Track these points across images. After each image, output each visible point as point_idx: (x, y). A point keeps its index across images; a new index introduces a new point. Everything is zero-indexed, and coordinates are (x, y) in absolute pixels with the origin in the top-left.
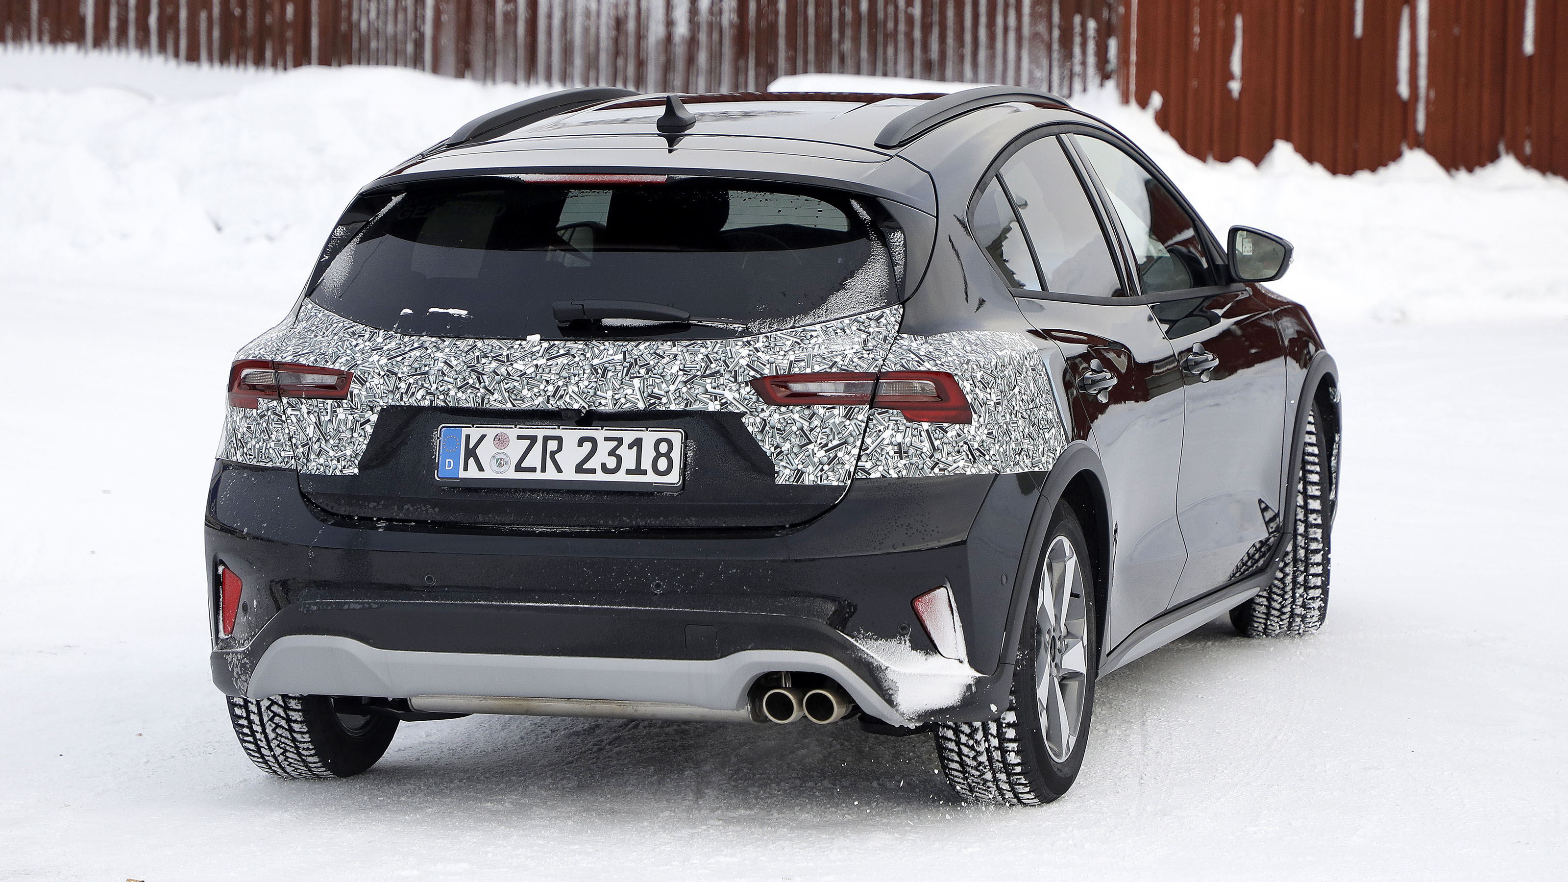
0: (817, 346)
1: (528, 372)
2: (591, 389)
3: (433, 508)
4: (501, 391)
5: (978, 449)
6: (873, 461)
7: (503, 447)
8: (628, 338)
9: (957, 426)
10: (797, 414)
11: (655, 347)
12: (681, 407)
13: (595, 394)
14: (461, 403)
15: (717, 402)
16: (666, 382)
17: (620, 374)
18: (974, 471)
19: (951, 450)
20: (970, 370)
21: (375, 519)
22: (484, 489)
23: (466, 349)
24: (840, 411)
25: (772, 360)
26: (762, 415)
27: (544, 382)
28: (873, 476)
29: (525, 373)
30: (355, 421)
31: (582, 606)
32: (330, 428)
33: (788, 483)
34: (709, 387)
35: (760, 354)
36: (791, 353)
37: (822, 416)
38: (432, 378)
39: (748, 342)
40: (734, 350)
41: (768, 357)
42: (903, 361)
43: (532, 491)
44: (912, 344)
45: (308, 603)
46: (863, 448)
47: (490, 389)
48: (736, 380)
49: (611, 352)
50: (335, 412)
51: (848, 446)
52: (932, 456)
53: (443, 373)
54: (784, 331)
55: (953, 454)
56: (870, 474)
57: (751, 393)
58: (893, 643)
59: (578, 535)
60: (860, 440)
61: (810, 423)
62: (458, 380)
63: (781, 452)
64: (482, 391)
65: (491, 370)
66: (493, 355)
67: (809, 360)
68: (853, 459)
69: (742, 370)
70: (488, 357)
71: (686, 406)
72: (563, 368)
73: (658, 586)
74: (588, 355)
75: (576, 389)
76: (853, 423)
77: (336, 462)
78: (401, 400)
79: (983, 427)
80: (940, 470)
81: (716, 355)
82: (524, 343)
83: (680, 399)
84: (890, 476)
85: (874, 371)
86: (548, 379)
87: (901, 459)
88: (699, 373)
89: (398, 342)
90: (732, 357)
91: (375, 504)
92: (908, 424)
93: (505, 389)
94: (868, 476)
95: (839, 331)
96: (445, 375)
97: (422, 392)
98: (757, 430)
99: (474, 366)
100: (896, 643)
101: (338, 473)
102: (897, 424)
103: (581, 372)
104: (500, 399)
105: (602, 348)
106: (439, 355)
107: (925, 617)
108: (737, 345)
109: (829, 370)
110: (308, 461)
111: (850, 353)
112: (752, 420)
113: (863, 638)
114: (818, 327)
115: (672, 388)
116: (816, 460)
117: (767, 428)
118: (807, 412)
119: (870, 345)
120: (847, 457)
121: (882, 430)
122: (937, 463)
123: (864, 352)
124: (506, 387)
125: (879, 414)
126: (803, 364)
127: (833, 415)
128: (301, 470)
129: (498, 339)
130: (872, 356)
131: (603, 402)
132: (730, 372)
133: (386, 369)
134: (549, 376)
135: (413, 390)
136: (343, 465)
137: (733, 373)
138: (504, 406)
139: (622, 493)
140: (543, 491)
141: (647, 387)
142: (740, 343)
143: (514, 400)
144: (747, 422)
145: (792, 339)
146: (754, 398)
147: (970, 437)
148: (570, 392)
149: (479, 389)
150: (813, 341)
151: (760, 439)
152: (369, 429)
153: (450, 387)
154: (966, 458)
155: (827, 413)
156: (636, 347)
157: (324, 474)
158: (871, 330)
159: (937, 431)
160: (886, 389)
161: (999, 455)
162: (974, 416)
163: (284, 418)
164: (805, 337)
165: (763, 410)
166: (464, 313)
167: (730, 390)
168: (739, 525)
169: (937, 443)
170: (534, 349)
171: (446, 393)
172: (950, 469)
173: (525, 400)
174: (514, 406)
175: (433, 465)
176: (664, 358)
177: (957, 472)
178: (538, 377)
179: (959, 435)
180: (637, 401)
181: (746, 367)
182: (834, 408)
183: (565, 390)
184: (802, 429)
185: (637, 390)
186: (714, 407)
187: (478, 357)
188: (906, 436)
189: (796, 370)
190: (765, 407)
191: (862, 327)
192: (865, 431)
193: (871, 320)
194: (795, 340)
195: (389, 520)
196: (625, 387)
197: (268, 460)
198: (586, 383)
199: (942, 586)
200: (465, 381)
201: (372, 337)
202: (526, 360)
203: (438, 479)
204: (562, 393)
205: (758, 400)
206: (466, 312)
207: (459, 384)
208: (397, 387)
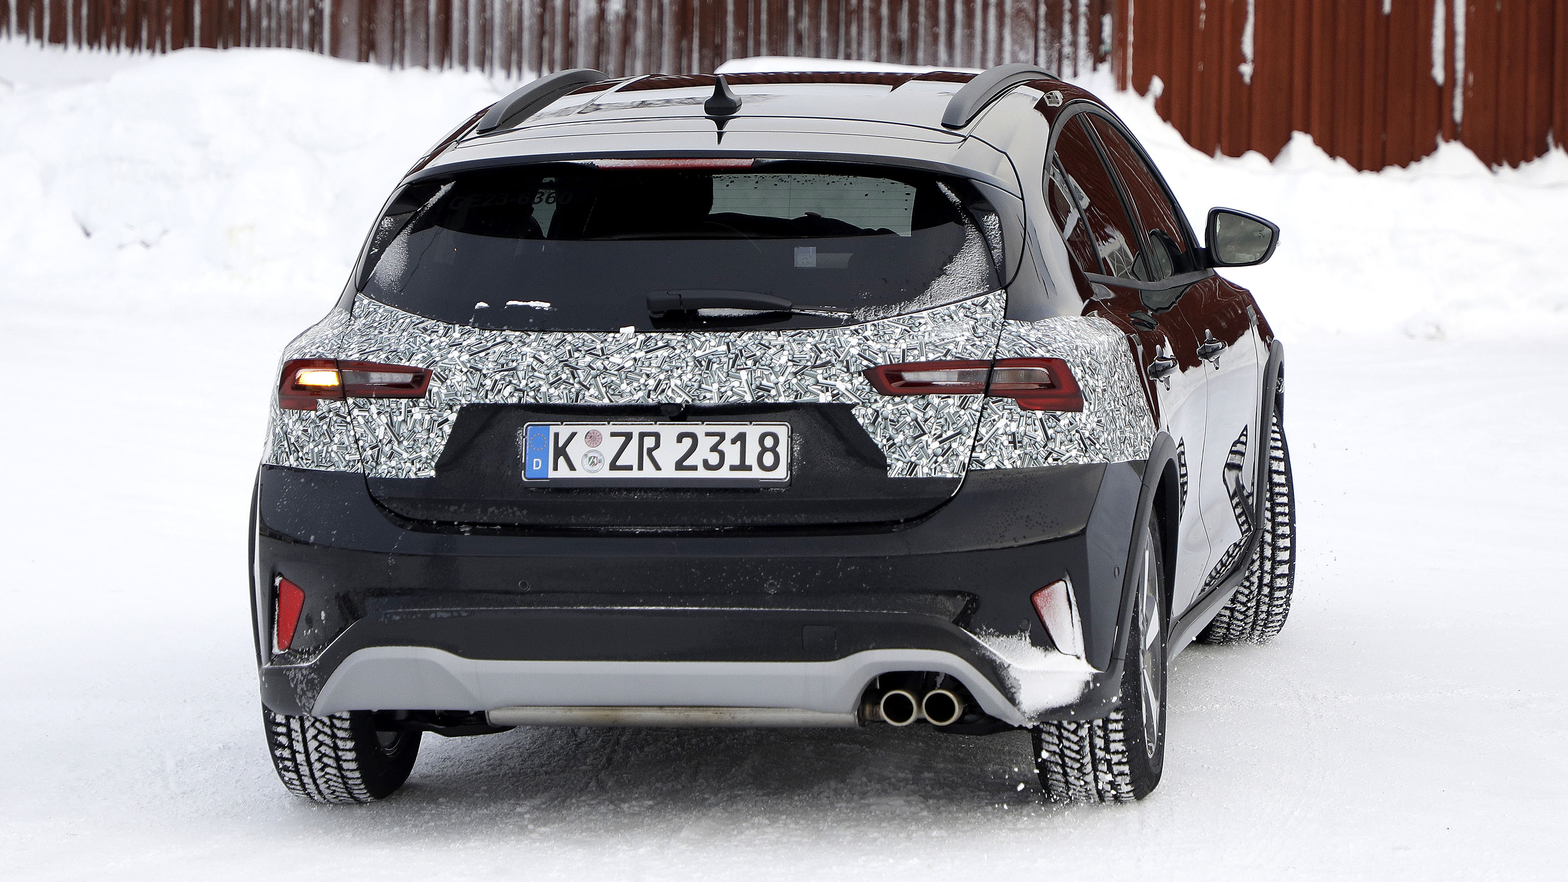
0: (927, 334)
1: (627, 365)
2: (695, 382)
3: (521, 510)
4: (598, 386)
5: (1089, 438)
6: (988, 452)
7: (595, 445)
8: (729, 328)
9: (1069, 414)
10: (910, 404)
11: (759, 337)
12: (791, 399)
13: (700, 387)
14: (553, 399)
15: (829, 394)
16: (775, 373)
17: (725, 366)
18: (1086, 460)
19: (1064, 439)
20: (1080, 356)
21: (456, 523)
22: (576, 489)
23: (555, 343)
24: (954, 400)
25: (883, 348)
26: (874, 406)
27: (644, 376)
28: (987, 467)
29: (623, 367)
30: (433, 421)
31: (690, 608)
32: (404, 429)
33: (900, 476)
34: (820, 378)
35: (870, 343)
36: (901, 341)
37: (936, 405)
38: (521, 374)
39: (856, 331)
40: (843, 339)
41: (879, 346)
42: (1016, 348)
43: (629, 490)
44: (1020, 330)
45: (389, 613)
46: (978, 438)
47: (585, 384)
48: (848, 370)
49: (713, 343)
50: (410, 411)
51: (963, 437)
52: (1046, 445)
53: (533, 368)
54: (891, 319)
55: (1066, 443)
56: (984, 465)
57: (864, 383)
58: (1014, 639)
59: (683, 535)
60: (975, 430)
61: (924, 414)
62: (550, 375)
63: (894, 444)
64: (577, 386)
65: (586, 364)
66: (586, 349)
67: (921, 347)
68: (968, 449)
69: (854, 359)
70: (581, 351)
71: (796, 398)
72: (664, 361)
73: (772, 585)
74: (689, 347)
75: (679, 383)
76: (967, 413)
77: (410, 465)
78: (486, 397)
79: (1094, 414)
80: (1054, 460)
81: (825, 345)
82: (617, 335)
83: (790, 391)
84: (1004, 467)
85: (989, 359)
86: (648, 373)
87: (1015, 448)
88: (809, 364)
89: (478, 337)
90: (842, 347)
91: (456, 508)
92: (1022, 413)
93: (603, 384)
94: (983, 468)
95: (946, 318)
96: (536, 371)
97: (509, 389)
98: (869, 421)
99: (567, 361)
100: (1016, 639)
101: (412, 476)
102: (1011, 413)
103: (684, 365)
104: (595, 395)
105: (703, 339)
106: (525, 349)
107: (1044, 612)
108: (844, 334)
109: (944, 358)
110: (377, 464)
111: (961, 340)
112: (863, 411)
113: (986, 635)
114: (925, 313)
115: (782, 379)
116: (930, 452)
117: (880, 419)
118: (921, 402)
119: (980, 331)
120: (961, 448)
121: (997, 419)
122: (1050, 453)
123: (976, 339)
124: (603, 381)
125: (993, 403)
126: (916, 352)
127: (947, 405)
128: (369, 474)
129: (588, 332)
130: (984, 343)
131: (708, 395)
132: (842, 362)
133: (469, 365)
134: (649, 369)
135: (499, 387)
136: (418, 467)
137: (845, 363)
138: (600, 402)
139: (726, 490)
140: (641, 490)
141: (755, 379)
142: (848, 332)
143: (612, 395)
144: (857, 414)
145: (901, 327)
146: (867, 388)
147: (1082, 425)
148: (673, 386)
149: (573, 385)
150: (922, 328)
151: (871, 431)
152: (447, 429)
153: (541, 382)
154: (1078, 448)
155: (942, 403)
156: (739, 337)
157: (396, 477)
158: (978, 316)
159: (1050, 420)
160: (1002, 377)
161: (1108, 444)
162: (1086, 403)
163: (348, 419)
164: (914, 324)
165: (876, 401)
166: (546, 305)
167: (843, 380)
168: (851, 521)
169: (1050, 432)
170: (630, 342)
171: (537, 389)
172: (1063, 459)
173: (624, 395)
174: (611, 401)
175: (518, 465)
176: (770, 348)
177: (1070, 462)
178: (637, 371)
179: (1071, 424)
180: (744, 394)
181: (857, 356)
182: (949, 397)
183: (667, 384)
184: (916, 420)
185: (744, 383)
186: (825, 398)
187: (569, 351)
188: (1020, 425)
189: (910, 359)
190: (878, 398)
191: (969, 314)
192: (979, 421)
193: (977, 306)
194: (904, 327)
195: (472, 524)
196: (731, 379)
197: (329, 464)
198: (690, 376)
199: (1061, 580)
200: (557, 376)
201: (447, 333)
202: (623, 353)
203: (526, 480)
204: (663, 386)
205: (871, 390)
206: (548, 305)
207: (552, 380)
208: (481, 384)
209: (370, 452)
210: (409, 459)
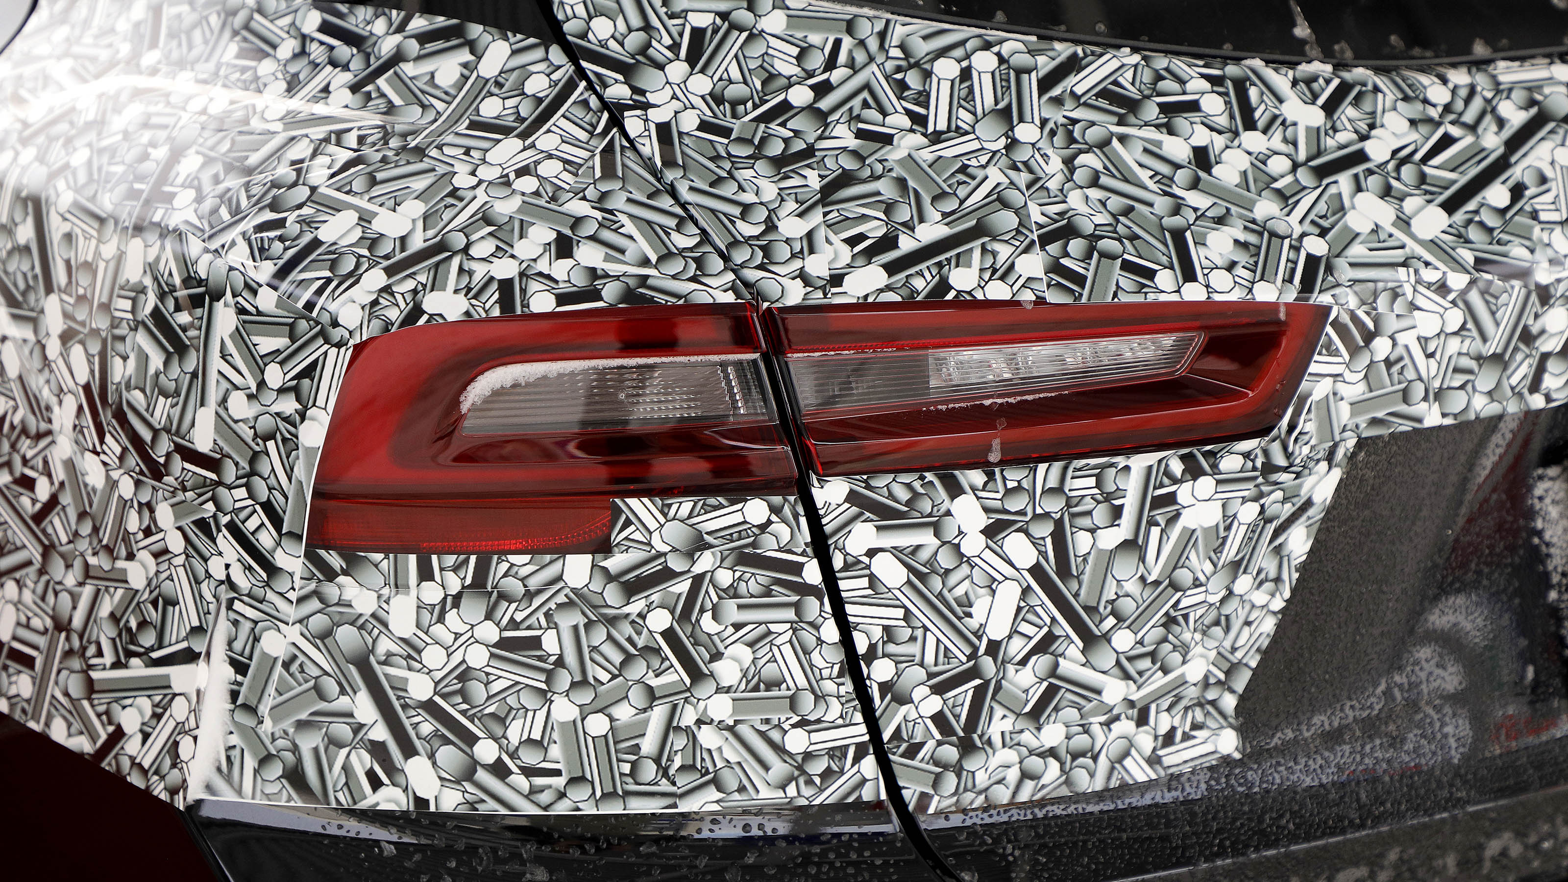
32: (1122, 582)
50: (1170, 501)
77: (1129, 728)
78: (1536, 386)
110: (966, 751)
128: (919, 802)
136: (1162, 731)
152: (1299, 542)
157: (1057, 794)
208: (1526, 331)
209: (934, 704)
210: (1131, 704)
